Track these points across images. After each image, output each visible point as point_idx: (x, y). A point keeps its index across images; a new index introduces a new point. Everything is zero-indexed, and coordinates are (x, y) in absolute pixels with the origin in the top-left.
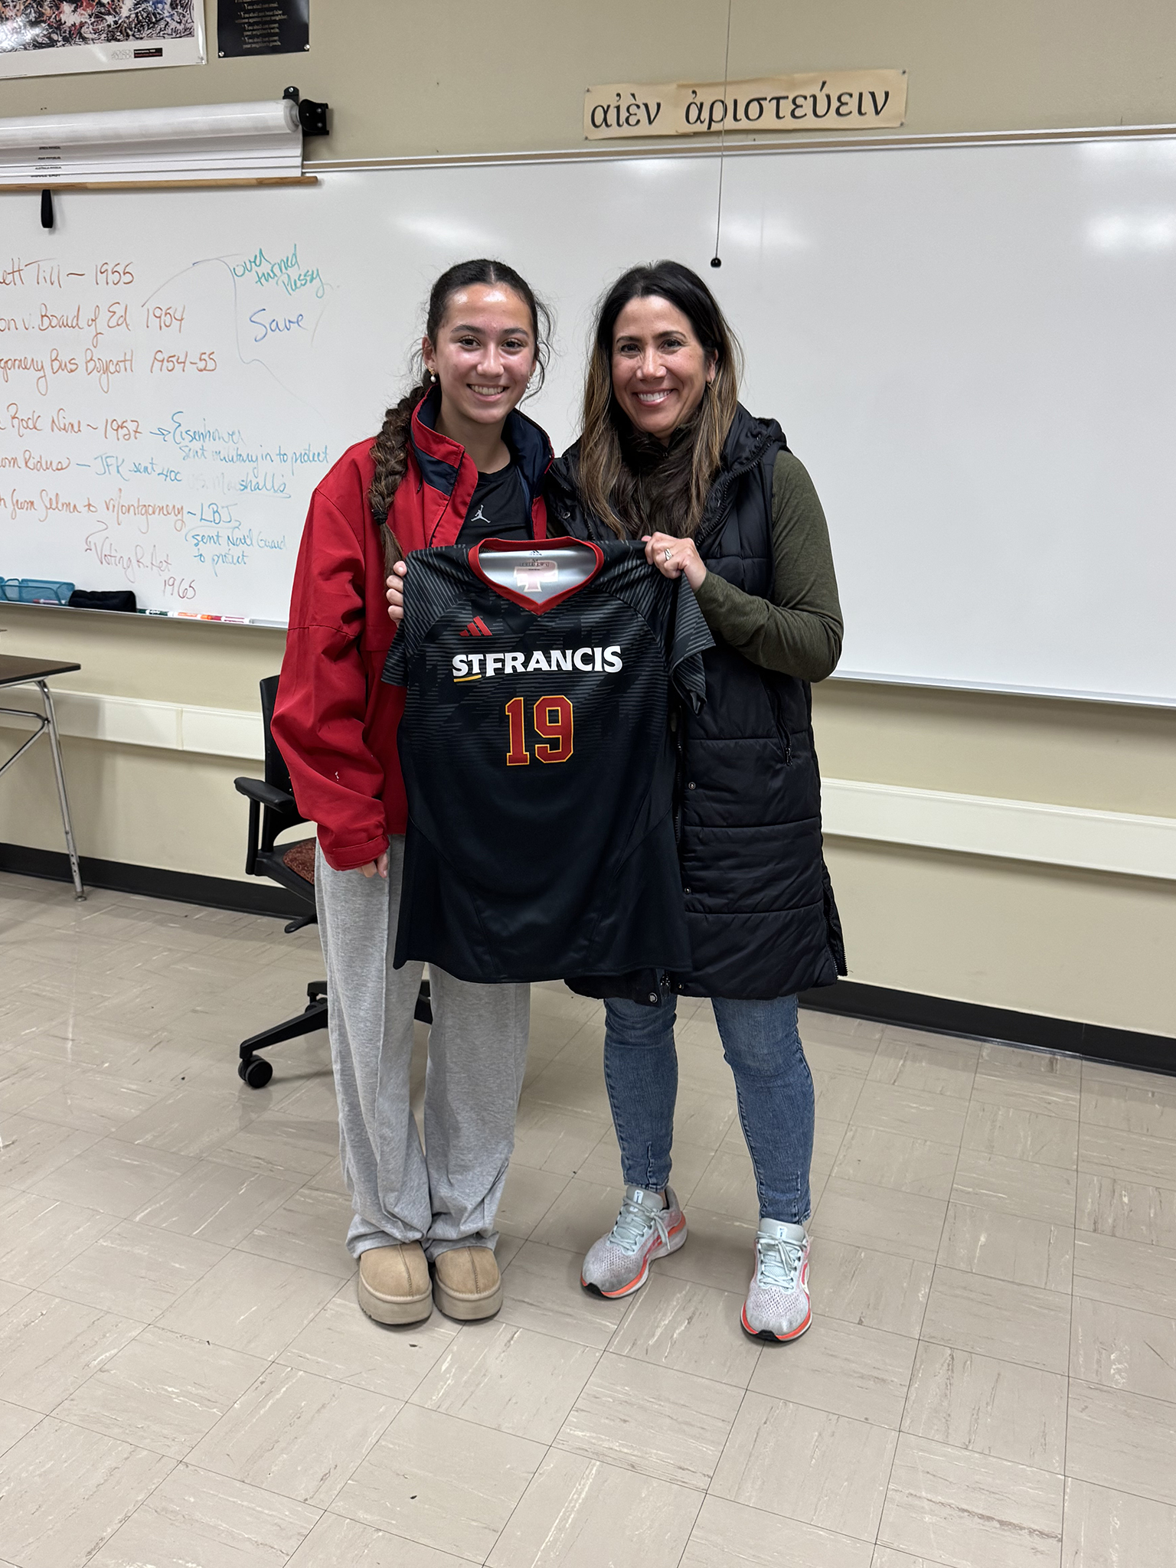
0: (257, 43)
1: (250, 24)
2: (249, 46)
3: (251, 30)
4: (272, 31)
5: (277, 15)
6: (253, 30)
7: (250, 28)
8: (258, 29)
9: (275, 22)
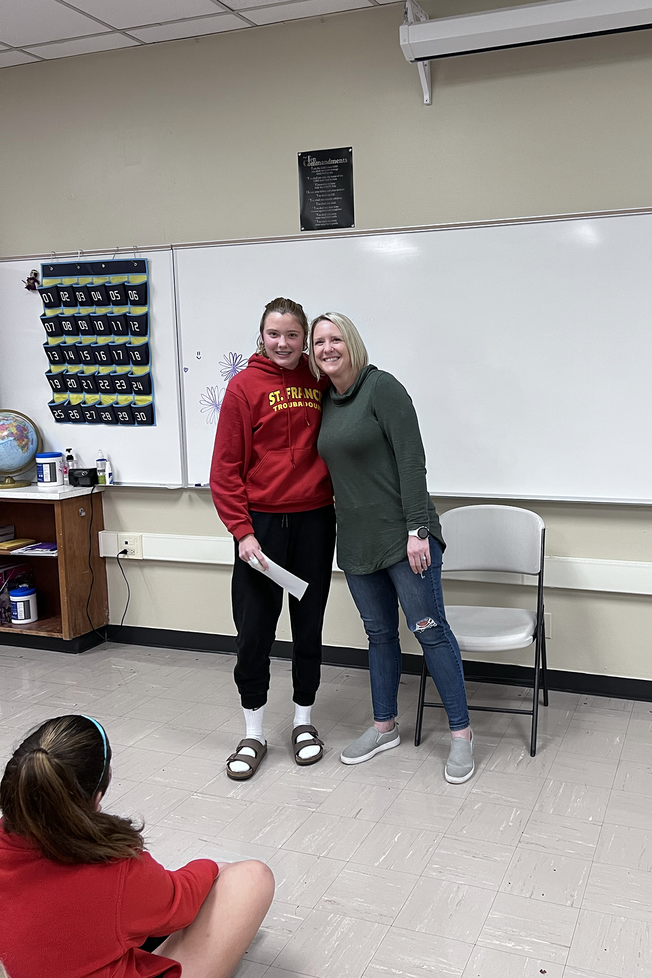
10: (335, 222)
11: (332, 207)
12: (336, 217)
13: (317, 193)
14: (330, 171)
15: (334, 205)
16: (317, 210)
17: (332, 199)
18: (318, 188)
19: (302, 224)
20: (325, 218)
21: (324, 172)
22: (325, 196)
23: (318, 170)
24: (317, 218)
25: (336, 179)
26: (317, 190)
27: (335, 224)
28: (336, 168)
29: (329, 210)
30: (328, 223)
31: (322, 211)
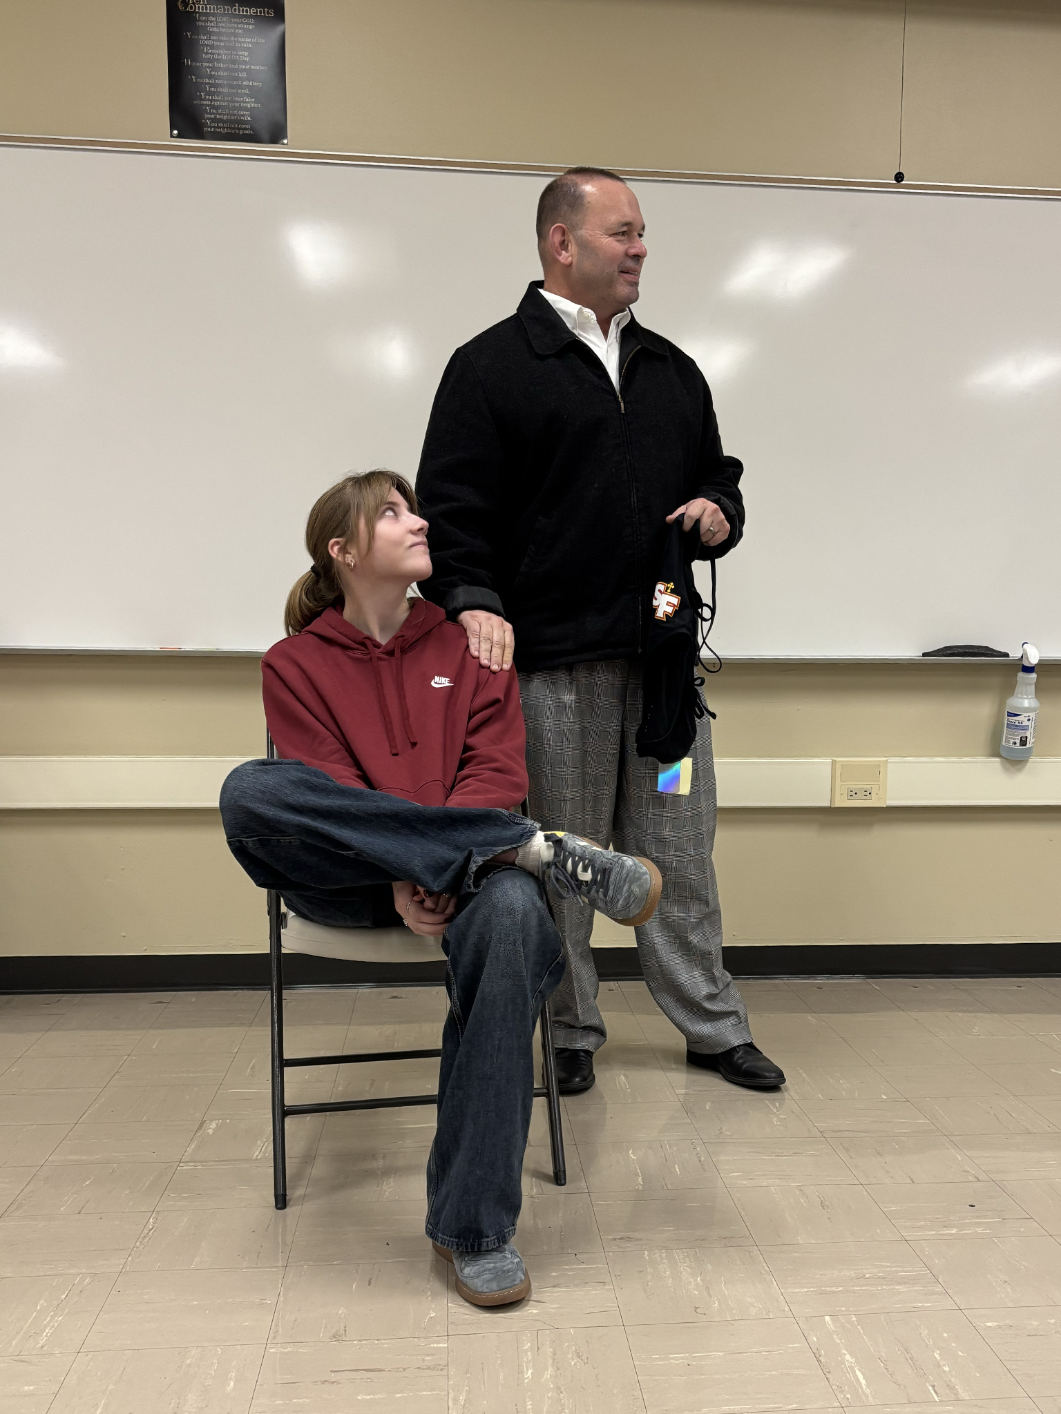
10: (247, 129)
11: (242, 100)
12: (249, 119)
13: (209, 67)
14: (238, 28)
15: (246, 95)
16: (209, 100)
17: (240, 82)
18: (208, 56)
19: (173, 126)
20: (225, 118)
21: (223, 27)
22: (225, 74)
23: (211, 22)
24: (207, 116)
25: (250, 46)
26: (209, 61)
27: (245, 131)
28: (250, 24)
29: (235, 105)
30: (230, 128)
31: (218, 103)
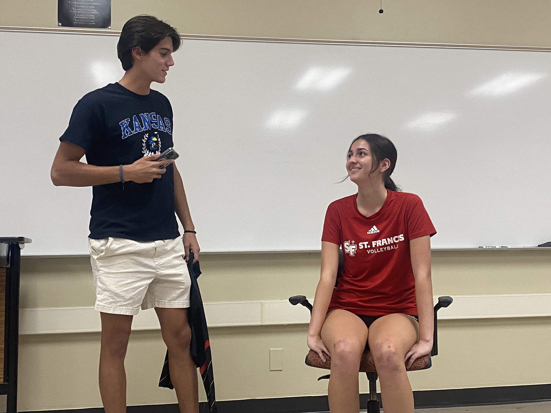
0: (82, 22)
1: (77, 14)
2: (77, 23)
3: (78, 16)
4: (91, 18)
5: (94, 12)
6: (81, 16)
7: (77, 15)
8: (83, 16)
9: (93, 14)
10: (93, 22)
11: (90, 10)
12: (94, 18)
15: (93, 8)
16: (76, 11)
17: (90, 3)
19: (59, 21)
24: (75, 17)
27: (93, 24)
29: (88, 12)
30: (85, 22)
31: (80, 12)
